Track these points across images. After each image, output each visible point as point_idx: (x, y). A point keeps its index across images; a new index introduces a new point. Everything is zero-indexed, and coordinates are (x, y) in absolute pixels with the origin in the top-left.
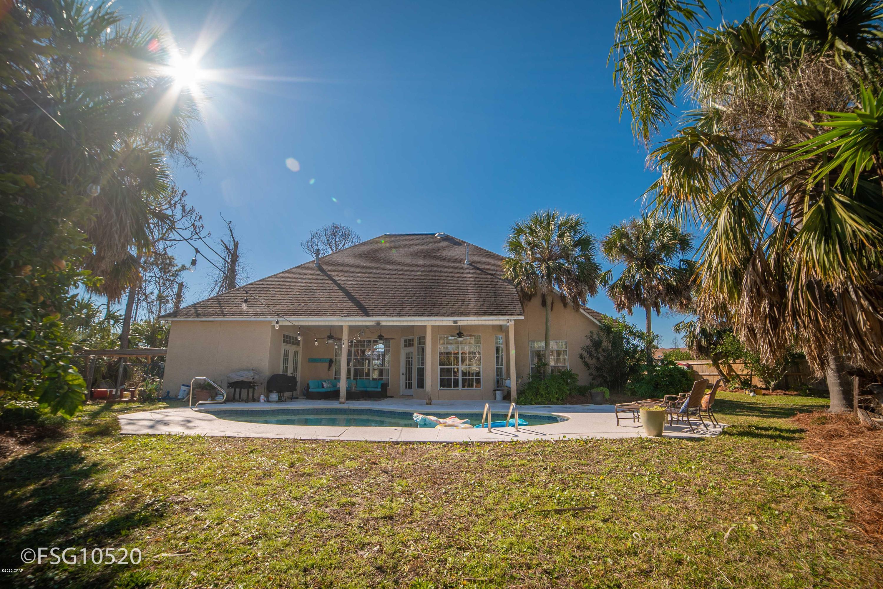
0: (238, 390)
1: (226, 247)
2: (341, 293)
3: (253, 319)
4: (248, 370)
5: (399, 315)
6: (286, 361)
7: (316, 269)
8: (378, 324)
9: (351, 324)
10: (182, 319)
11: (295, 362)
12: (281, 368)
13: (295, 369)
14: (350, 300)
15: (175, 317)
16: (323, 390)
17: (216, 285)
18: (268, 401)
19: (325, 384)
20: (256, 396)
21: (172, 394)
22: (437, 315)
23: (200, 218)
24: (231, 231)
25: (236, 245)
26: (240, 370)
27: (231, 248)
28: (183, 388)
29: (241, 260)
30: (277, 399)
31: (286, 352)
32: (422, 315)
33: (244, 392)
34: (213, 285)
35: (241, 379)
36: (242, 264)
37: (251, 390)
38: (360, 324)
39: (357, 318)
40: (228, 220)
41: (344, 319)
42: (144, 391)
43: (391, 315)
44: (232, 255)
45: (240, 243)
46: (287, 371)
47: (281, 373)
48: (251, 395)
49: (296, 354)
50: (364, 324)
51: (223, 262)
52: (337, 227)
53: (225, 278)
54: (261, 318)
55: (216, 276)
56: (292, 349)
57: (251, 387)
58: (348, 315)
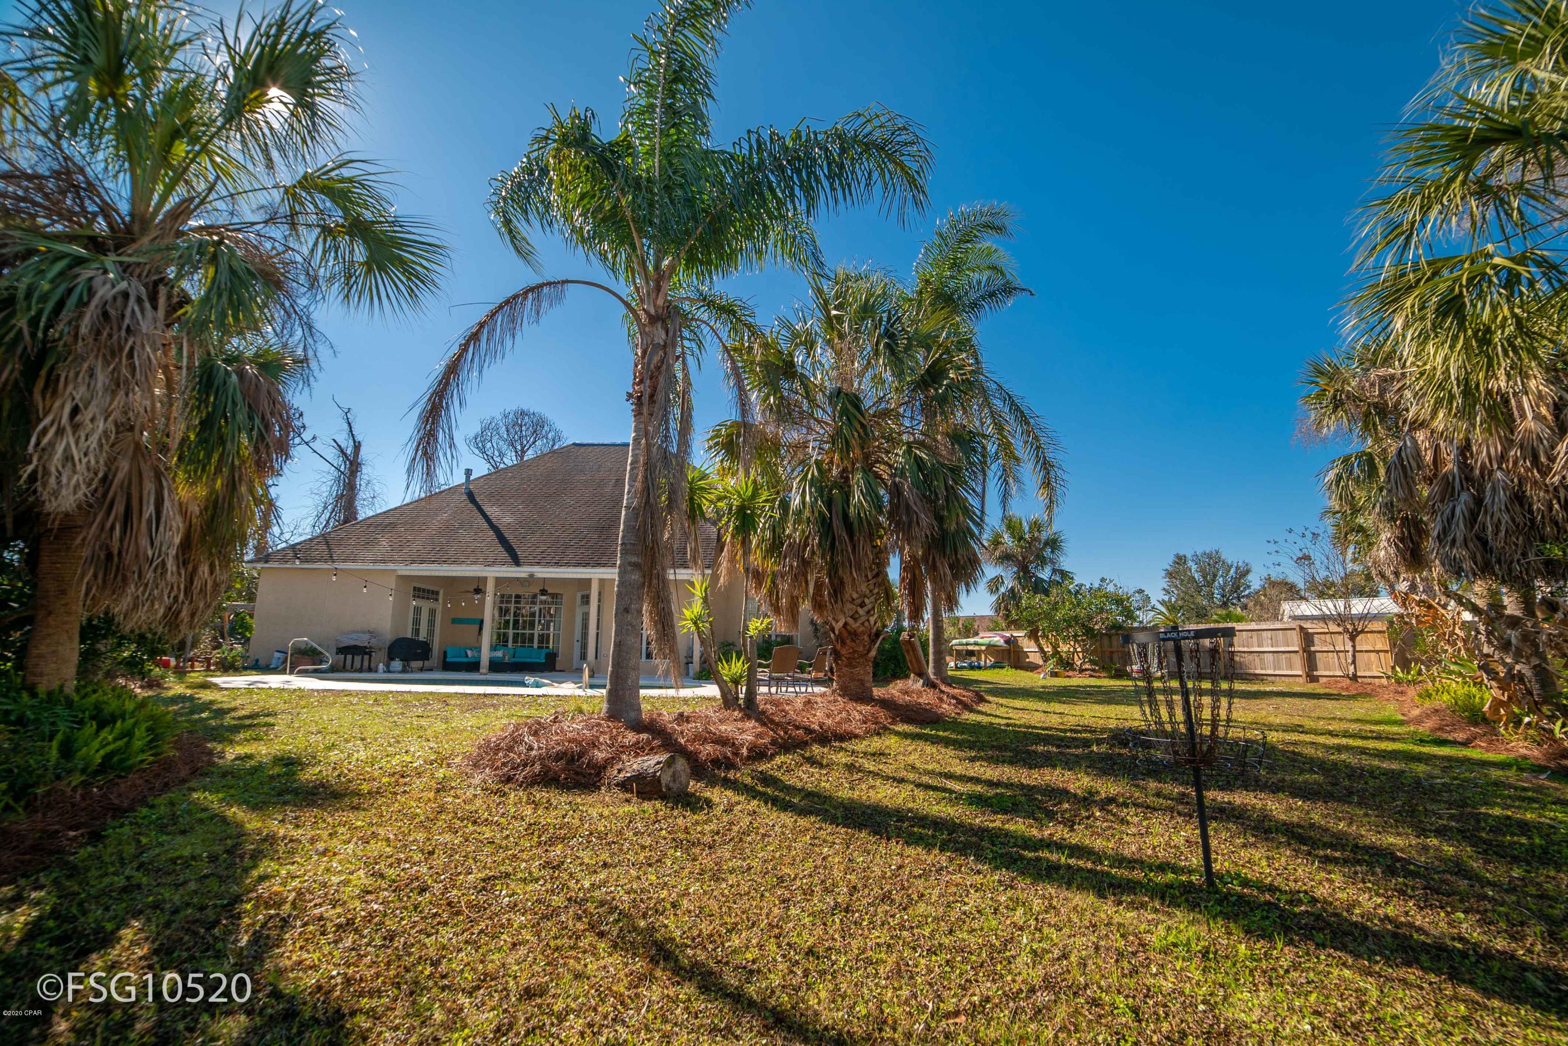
0: (349, 657)
1: (342, 451)
2: (492, 533)
3: (371, 566)
4: (364, 632)
5: (557, 564)
6: (417, 622)
7: (465, 497)
8: (532, 575)
9: (498, 575)
10: (276, 565)
11: (431, 623)
12: (410, 630)
13: (431, 632)
14: (500, 542)
15: (266, 562)
16: (465, 660)
17: (325, 508)
18: (388, 671)
19: (469, 652)
20: (373, 665)
21: (262, 663)
22: (604, 565)
23: (301, 415)
24: (349, 424)
25: (357, 447)
26: (354, 632)
27: (349, 452)
28: (277, 655)
29: (364, 471)
30: (400, 668)
31: (418, 610)
32: (586, 565)
33: (358, 659)
34: (320, 509)
35: (352, 643)
36: (366, 477)
37: (367, 657)
38: (509, 575)
39: (504, 568)
40: (346, 406)
41: (487, 568)
42: (226, 658)
43: (548, 564)
44: (351, 463)
45: (363, 444)
46: (418, 634)
47: (409, 636)
48: (366, 664)
49: (432, 612)
50: (514, 575)
51: (336, 473)
52: (523, 413)
53: (339, 498)
54: (381, 566)
55: (325, 494)
56: (426, 606)
57: (366, 653)
58: (493, 564)
